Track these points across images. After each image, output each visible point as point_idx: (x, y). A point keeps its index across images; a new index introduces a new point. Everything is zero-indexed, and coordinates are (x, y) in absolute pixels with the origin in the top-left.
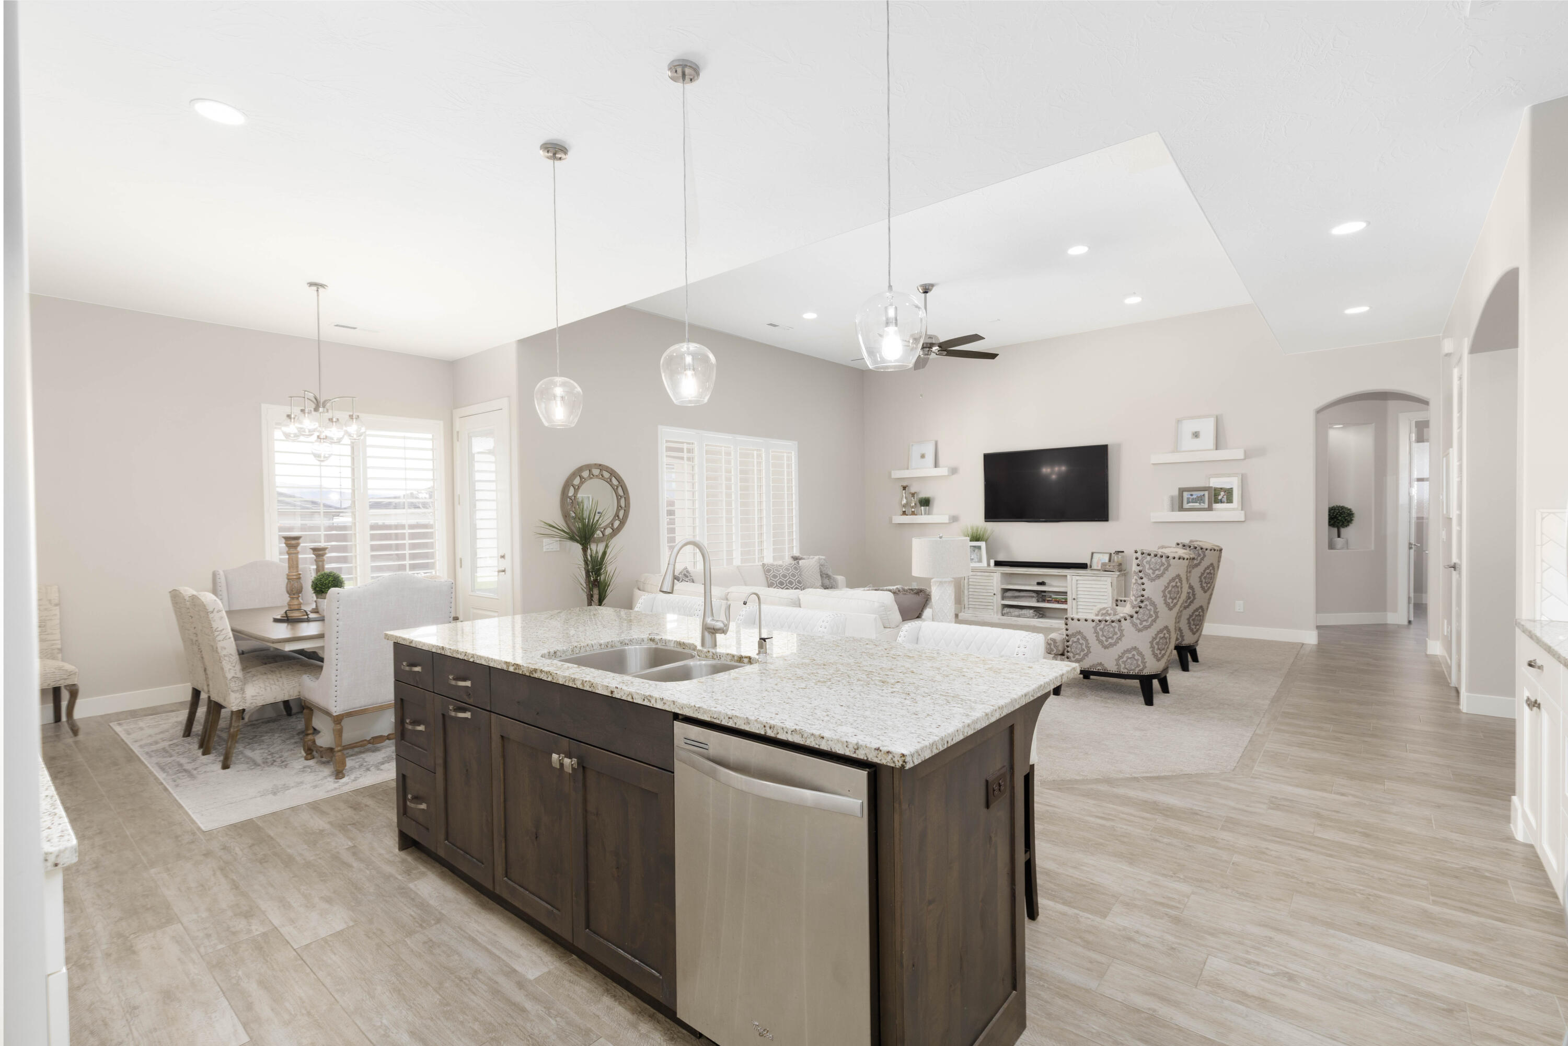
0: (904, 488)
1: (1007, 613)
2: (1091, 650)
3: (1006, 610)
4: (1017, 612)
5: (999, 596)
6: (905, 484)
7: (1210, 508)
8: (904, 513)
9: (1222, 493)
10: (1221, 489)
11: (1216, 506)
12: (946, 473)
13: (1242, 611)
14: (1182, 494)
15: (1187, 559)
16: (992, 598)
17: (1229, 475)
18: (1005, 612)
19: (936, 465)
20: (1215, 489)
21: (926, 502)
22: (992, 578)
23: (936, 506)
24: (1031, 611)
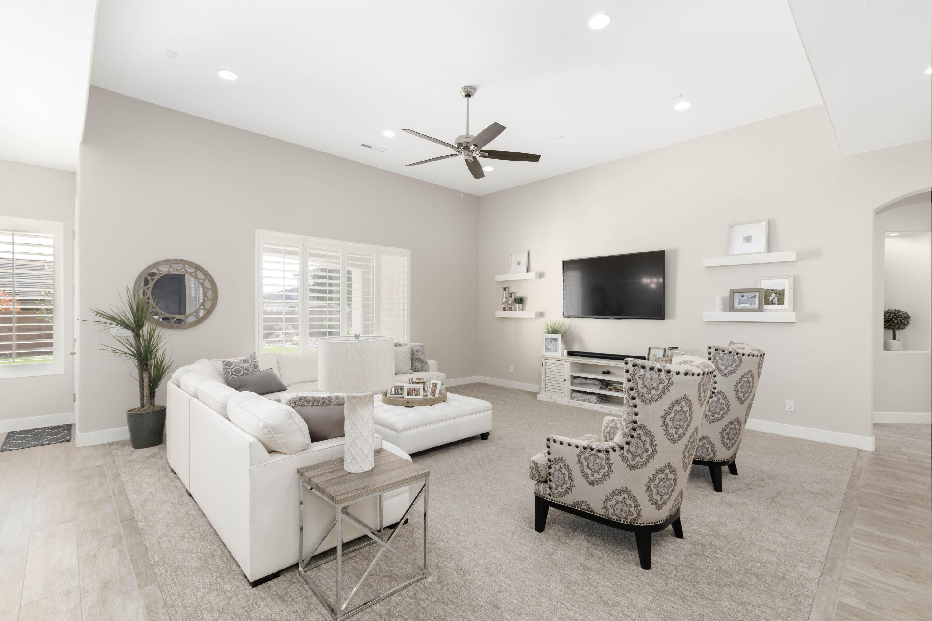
0: (505, 289)
1: (575, 397)
2: (575, 483)
3: (575, 394)
4: (583, 397)
5: (569, 382)
6: (505, 286)
7: (760, 309)
8: (504, 309)
9: (773, 295)
10: (772, 290)
11: (766, 307)
12: (534, 277)
13: (793, 410)
14: (734, 295)
15: (699, 375)
16: (563, 383)
17: (780, 277)
18: (573, 396)
19: (528, 270)
20: (766, 291)
21: (520, 301)
22: (563, 366)
23: (528, 304)
24: (595, 397)
